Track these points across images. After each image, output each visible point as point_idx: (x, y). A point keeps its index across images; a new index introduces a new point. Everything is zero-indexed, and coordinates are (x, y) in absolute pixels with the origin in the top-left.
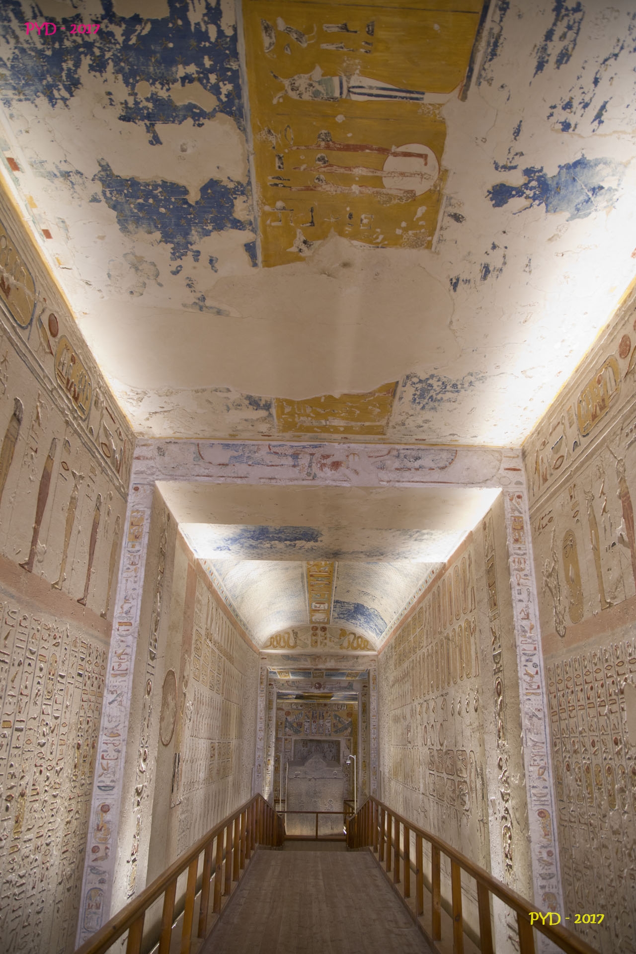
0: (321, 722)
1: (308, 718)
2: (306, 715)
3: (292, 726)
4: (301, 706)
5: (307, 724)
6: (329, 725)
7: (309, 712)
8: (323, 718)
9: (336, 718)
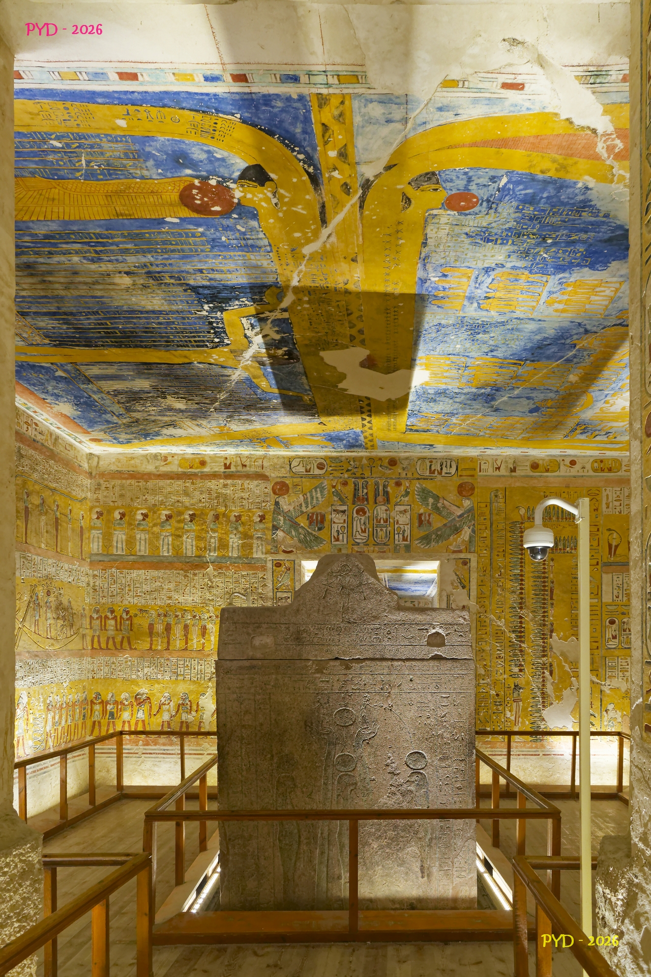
0: (381, 511)
1: (342, 501)
2: (337, 494)
3: (295, 525)
4: (320, 467)
5: (339, 519)
6: (403, 519)
7: (345, 484)
8: (388, 501)
9: (424, 499)
